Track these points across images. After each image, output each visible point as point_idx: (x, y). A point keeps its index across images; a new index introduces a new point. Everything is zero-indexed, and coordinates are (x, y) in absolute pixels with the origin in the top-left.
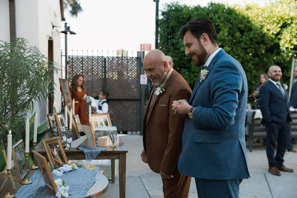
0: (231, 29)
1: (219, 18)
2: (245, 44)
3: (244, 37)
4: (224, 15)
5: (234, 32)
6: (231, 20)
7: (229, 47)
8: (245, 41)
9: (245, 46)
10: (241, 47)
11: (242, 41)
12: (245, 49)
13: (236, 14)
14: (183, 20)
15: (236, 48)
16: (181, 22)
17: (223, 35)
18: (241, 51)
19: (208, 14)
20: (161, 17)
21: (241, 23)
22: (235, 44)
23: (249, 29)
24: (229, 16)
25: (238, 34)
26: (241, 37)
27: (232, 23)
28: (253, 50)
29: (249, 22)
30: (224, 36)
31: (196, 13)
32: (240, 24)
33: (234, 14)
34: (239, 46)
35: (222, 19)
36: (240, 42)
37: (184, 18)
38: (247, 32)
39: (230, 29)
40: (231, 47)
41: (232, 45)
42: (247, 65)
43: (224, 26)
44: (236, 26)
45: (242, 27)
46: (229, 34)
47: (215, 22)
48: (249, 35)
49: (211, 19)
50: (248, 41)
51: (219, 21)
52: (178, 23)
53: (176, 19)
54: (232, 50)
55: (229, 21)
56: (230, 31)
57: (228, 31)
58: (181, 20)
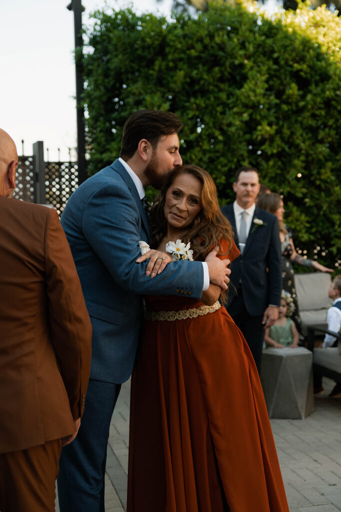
0: (276, 76)
1: (243, 45)
2: (314, 116)
3: (309, 97)
4: (255, 39)
5: (282, 84)
6: (273, 51)
7: (270, 125)
8: (313, 108)
9: (312, 122)
10: (301, 123)
11: (304, 108)
12: (313, 131)
13: (286, 36)
14: (146, 53)
15: (289, 128)
16: (140, 58)
17: (254, 91)
18: (301, 135)
19: (211, 36)
20: (88, 50)
21: (301, 59)
22: (286, 117)
23: (321, 75)
24: (269, 41)
25: (293, 90)
26: (303, 97)
27: (276, 61)
28: (333, 132)
29: (319, 56)
30: (256, 96)
31: (179, 31)
32: (298, 62)
33: (280, 36)
34: (296, 121)
35: (251, 48)
36: (300, 111)
37: (149, 47)
38: (317, 85)
39: (271, 77)
40: (277, 124)
41: (277, 118)
42: (319, 173)
43: (256, 68)
44: (288, 68)
45: (301, 70)
46: (269, 89)
47: (233, 56)
48: (323, 91)
49: (221, 47)
50: (320, 108)
51: (242, 52)
52: (132, 61)
53: (126, 49)
54: (279, 132)
55: (268, 53)
56: (271, 83)
57: (267, 81)
58: (139, 52)
